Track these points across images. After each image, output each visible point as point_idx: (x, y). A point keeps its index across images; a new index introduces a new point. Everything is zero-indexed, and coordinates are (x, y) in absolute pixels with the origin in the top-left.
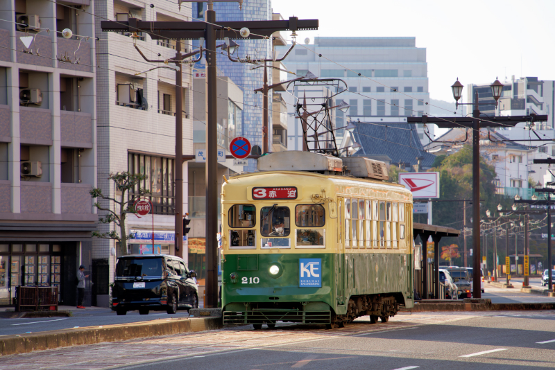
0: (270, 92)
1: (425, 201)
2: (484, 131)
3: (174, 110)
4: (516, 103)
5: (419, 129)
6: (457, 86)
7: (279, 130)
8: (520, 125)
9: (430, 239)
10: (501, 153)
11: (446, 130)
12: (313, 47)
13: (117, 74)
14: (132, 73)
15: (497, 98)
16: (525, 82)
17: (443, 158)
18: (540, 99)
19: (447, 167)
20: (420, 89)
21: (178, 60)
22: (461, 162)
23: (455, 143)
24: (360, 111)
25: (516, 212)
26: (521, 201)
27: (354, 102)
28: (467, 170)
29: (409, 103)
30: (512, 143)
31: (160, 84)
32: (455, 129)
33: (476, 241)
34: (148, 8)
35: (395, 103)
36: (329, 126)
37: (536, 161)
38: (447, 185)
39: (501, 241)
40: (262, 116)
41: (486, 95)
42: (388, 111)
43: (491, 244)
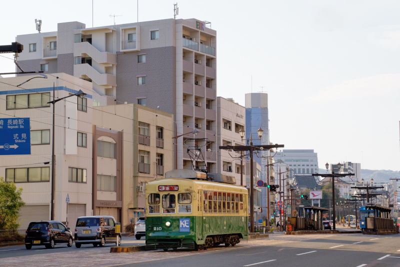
0: (269, 166)
1: (318, 200)
2: (335, 178)
3: (240, 172)
4: (345, 170)
5: (316, 177)
6: (327, 165)
7: (272, 178)
8: (347, 176)
9: (320, 211)
10: (341, 185)
11: (324, 178)
12: (282, 153)
13: (223, 162)
14: (228, 161)
15: (339, 168)
16: (347, 163)
17: (323, 186)
18: (352, 169)
19: (324, 189)
20: (316, 165)
21: (241, 157)
22: (328, 188)
23: (327, 182)
24: (297, 172)
25: (346, 203)
26: (347, 200)
27: (295, 169)
28: (331, 190)
29: (312, 169)
30: (344, 182)
31: (236, 164)
32: (327, 178)
33: (334, 212)
34: (233, 142)
35: (308, 170)
36: (287, 176)
37: (352, 188)
38: (324, 195)
39: (341, 212)
40: (267, 174)
41: (336, 167)
42: (306, 172)
43: (338, 213)
